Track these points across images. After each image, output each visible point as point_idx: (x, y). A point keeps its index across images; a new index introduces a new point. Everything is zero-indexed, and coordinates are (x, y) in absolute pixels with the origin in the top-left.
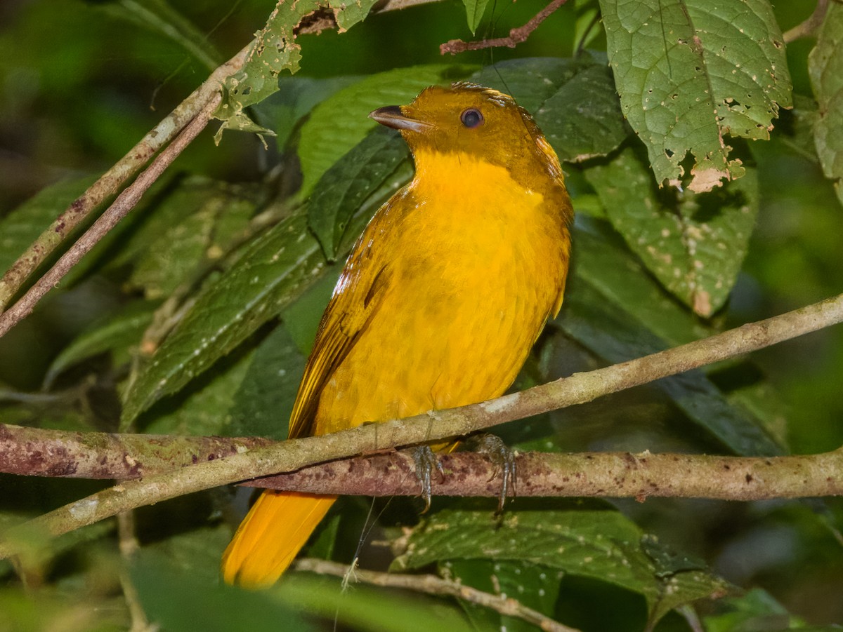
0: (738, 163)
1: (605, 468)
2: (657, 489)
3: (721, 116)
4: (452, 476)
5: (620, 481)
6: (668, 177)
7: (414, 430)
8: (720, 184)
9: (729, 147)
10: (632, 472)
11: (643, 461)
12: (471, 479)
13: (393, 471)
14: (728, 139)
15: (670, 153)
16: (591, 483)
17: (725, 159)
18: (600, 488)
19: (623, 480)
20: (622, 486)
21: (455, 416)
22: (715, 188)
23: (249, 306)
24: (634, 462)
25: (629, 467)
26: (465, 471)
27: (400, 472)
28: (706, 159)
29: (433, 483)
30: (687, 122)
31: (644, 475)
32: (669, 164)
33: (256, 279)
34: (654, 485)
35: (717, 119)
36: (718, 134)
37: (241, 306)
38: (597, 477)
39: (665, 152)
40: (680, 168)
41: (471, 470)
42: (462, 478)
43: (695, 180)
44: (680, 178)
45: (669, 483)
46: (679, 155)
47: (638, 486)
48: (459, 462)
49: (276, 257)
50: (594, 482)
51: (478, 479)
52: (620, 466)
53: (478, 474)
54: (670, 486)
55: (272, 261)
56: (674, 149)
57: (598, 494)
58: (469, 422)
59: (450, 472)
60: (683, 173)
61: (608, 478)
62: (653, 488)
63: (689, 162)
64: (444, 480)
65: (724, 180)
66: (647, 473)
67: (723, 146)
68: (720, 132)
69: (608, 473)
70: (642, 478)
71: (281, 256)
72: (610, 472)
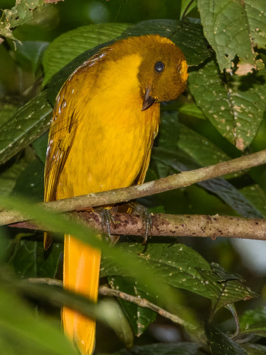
0: (260, 61)
1: (196, 222)
2: (222, 234)
3: (253, 37)
4: (120, 224)
5: (204, 229)
6: (226, 68)
7: (102, 199)
8: (252, 72)
9: (256, 53)
10: (210, 225)
11: (215, 219)
12: (130, 226)
13: (91, 221)
14: (256, 49)
15: (227, 56)
16: (189, 230)
17: (254, 59)
18: (194, 232)
19: (205, 228)
20: (204, 232)
21: (122, 192)
22: (249, 74)
23: (16, 140)
24: (210, 220)
25: (208, 222)
26: (126, 222)
27: (95, 222)
28: (244, 59)
29: (110, 227)
30: (236, 41)
31: (215, 226)
32: (226, 61)
33: (20, 127)
34: (220, 231)
35: (251, 39)
36: (251, 46)
37: (12, 140)
38: (192, 227)
39: (224, 55)
40: (231, 63)
41: (130, 222)
42: (125, 225)
43: (239, 69)
44: (231, 68)
45: (228, 231)
46: (231, 57)
47: (213, 231)
48: (124, 217)
49: (30, 116)
50: (190, 229)
51: (133, 226)
52: (204, 222)
53: (133, 224)
54: (229, 232)
55: (27, 118)
56: (229, 54)
57: (192, 235)
58: (129, 195)
59: (119, 222)
60: (233, 66)
61: (198, 227)
62: (220, 233)
63: (236, 60)
64: (116, 227)
65: (253, 70)
66: (217, 225)
67: (253, 52)
68: (252, 45)
69: (197, 225)
70: (215, 228)
71: (32, 116)
72: (198, 224)
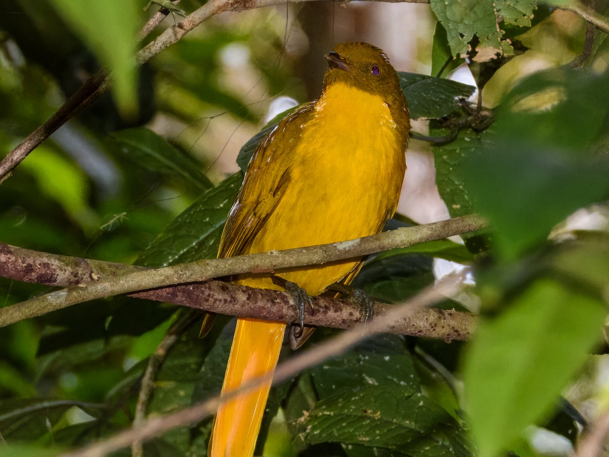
0: (508, 42)
1: (423, 316)
2: (459, 335)
3: (498, 8)
4: (319, 311)
5: (434, 326)
6: (460, 52)
7: (287, 258)
8: (495, 57)
9: (502, 31)
10: (442, 321)
11: (450, 314)
12: (331, 314)
13: (278, 303)
14: (502, 25)
15: (462, 36)
16: (413, 325)
17: (499, 39)
18: (420, 329)
19: (436, 325)
20: (434, 330)
21: (316, 250)
22: (492, 60)
24: (443, 314)
25: (440, 318)
26: (327, 308)
27: (283, 304)
28: (486, 39)
29: (306, 313)
30: (475, 13)
31: (450, 323)
32: (461, 43)
34: (457, 331)
35: (495, 10)
36: (495, 20)
38: (418, 322)
39: (458, 35)
40: (468, 46)
41: (332, 308)
42: (325, 312)
43: (478, 55)
44: (468, 53)
45: (468, 331)
46: (468, 37)
47: (446, 331)
48: (323, 302)
49: (222, 205)
50: (415, 325)
51: (336, 314)
52: (434, 317)
53: (336, 311)
54: (468, 333)
55: (218, 208)
56: (465, 32)
57: (418, 334)
58: (325, 255)
59: (317, 308)
60: (470, 49)
61: (425, 323)
62: (456, 334)
63: (475, 42)
64: (313, 313)
65: (498, 54)
66: (453, 323)
67: (498, 30)
68: (497, 20)
69: (425, 320)
70: (449, 326)
71: (225, 204)
72: (427, 319)
